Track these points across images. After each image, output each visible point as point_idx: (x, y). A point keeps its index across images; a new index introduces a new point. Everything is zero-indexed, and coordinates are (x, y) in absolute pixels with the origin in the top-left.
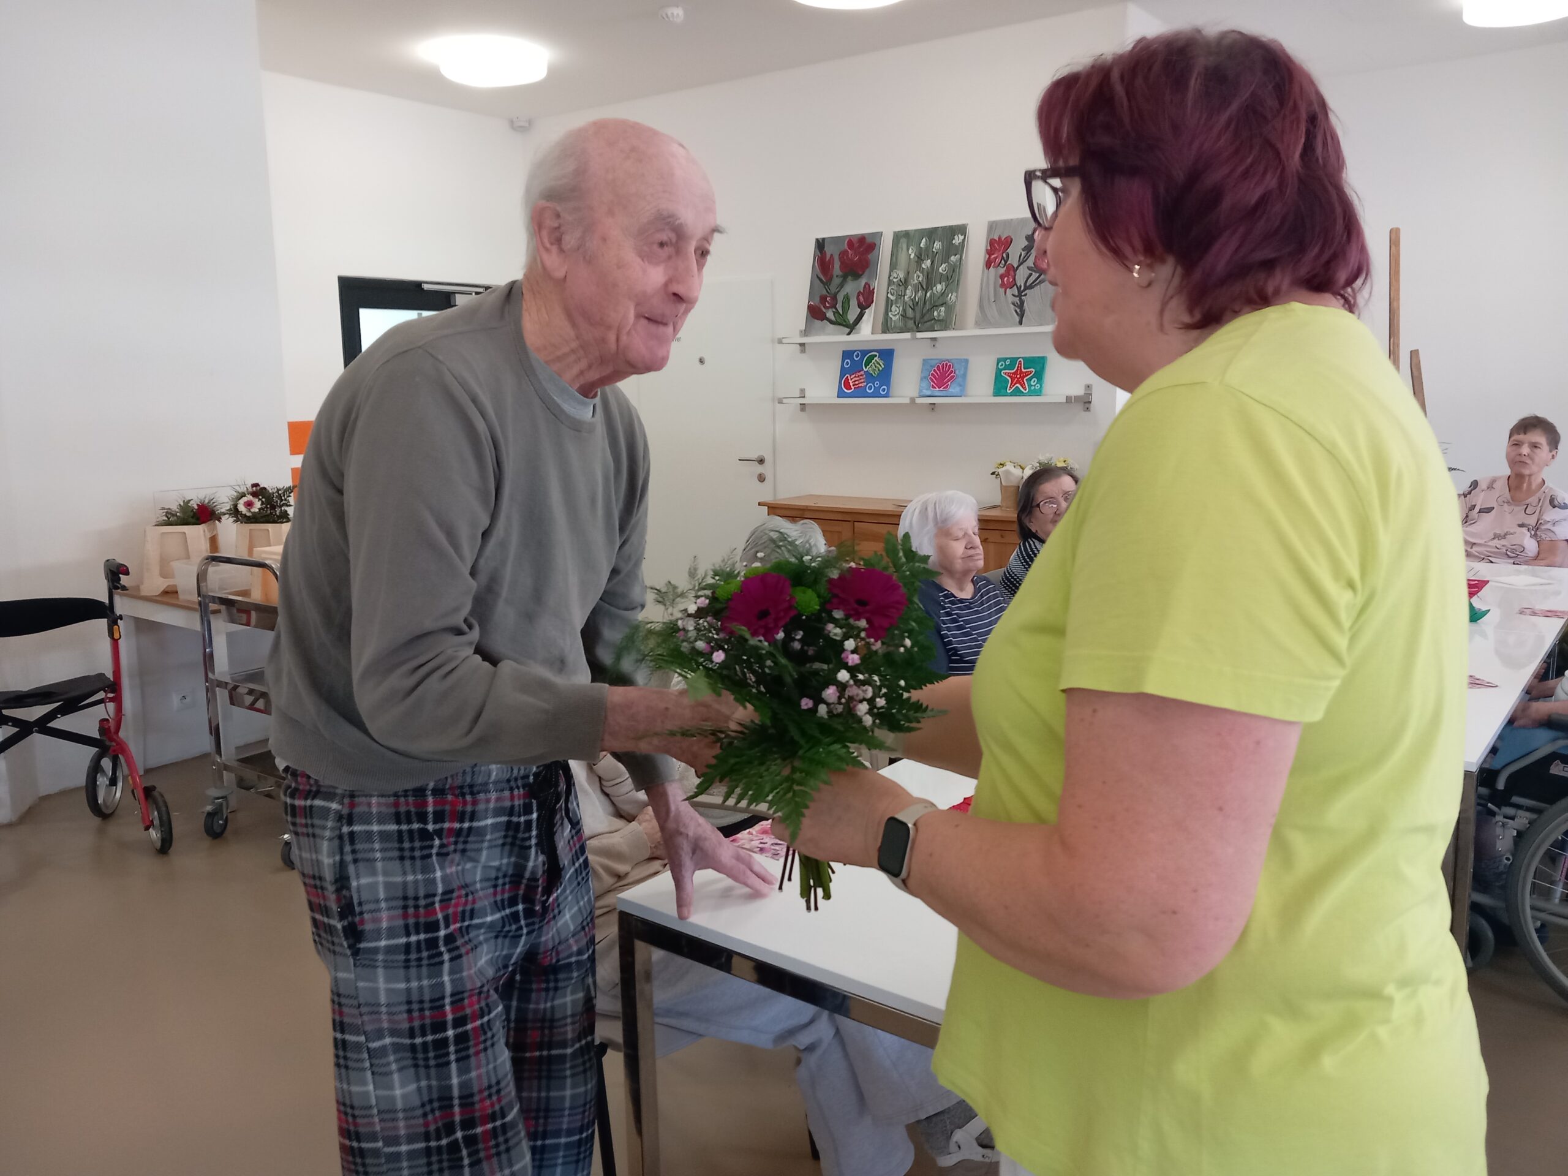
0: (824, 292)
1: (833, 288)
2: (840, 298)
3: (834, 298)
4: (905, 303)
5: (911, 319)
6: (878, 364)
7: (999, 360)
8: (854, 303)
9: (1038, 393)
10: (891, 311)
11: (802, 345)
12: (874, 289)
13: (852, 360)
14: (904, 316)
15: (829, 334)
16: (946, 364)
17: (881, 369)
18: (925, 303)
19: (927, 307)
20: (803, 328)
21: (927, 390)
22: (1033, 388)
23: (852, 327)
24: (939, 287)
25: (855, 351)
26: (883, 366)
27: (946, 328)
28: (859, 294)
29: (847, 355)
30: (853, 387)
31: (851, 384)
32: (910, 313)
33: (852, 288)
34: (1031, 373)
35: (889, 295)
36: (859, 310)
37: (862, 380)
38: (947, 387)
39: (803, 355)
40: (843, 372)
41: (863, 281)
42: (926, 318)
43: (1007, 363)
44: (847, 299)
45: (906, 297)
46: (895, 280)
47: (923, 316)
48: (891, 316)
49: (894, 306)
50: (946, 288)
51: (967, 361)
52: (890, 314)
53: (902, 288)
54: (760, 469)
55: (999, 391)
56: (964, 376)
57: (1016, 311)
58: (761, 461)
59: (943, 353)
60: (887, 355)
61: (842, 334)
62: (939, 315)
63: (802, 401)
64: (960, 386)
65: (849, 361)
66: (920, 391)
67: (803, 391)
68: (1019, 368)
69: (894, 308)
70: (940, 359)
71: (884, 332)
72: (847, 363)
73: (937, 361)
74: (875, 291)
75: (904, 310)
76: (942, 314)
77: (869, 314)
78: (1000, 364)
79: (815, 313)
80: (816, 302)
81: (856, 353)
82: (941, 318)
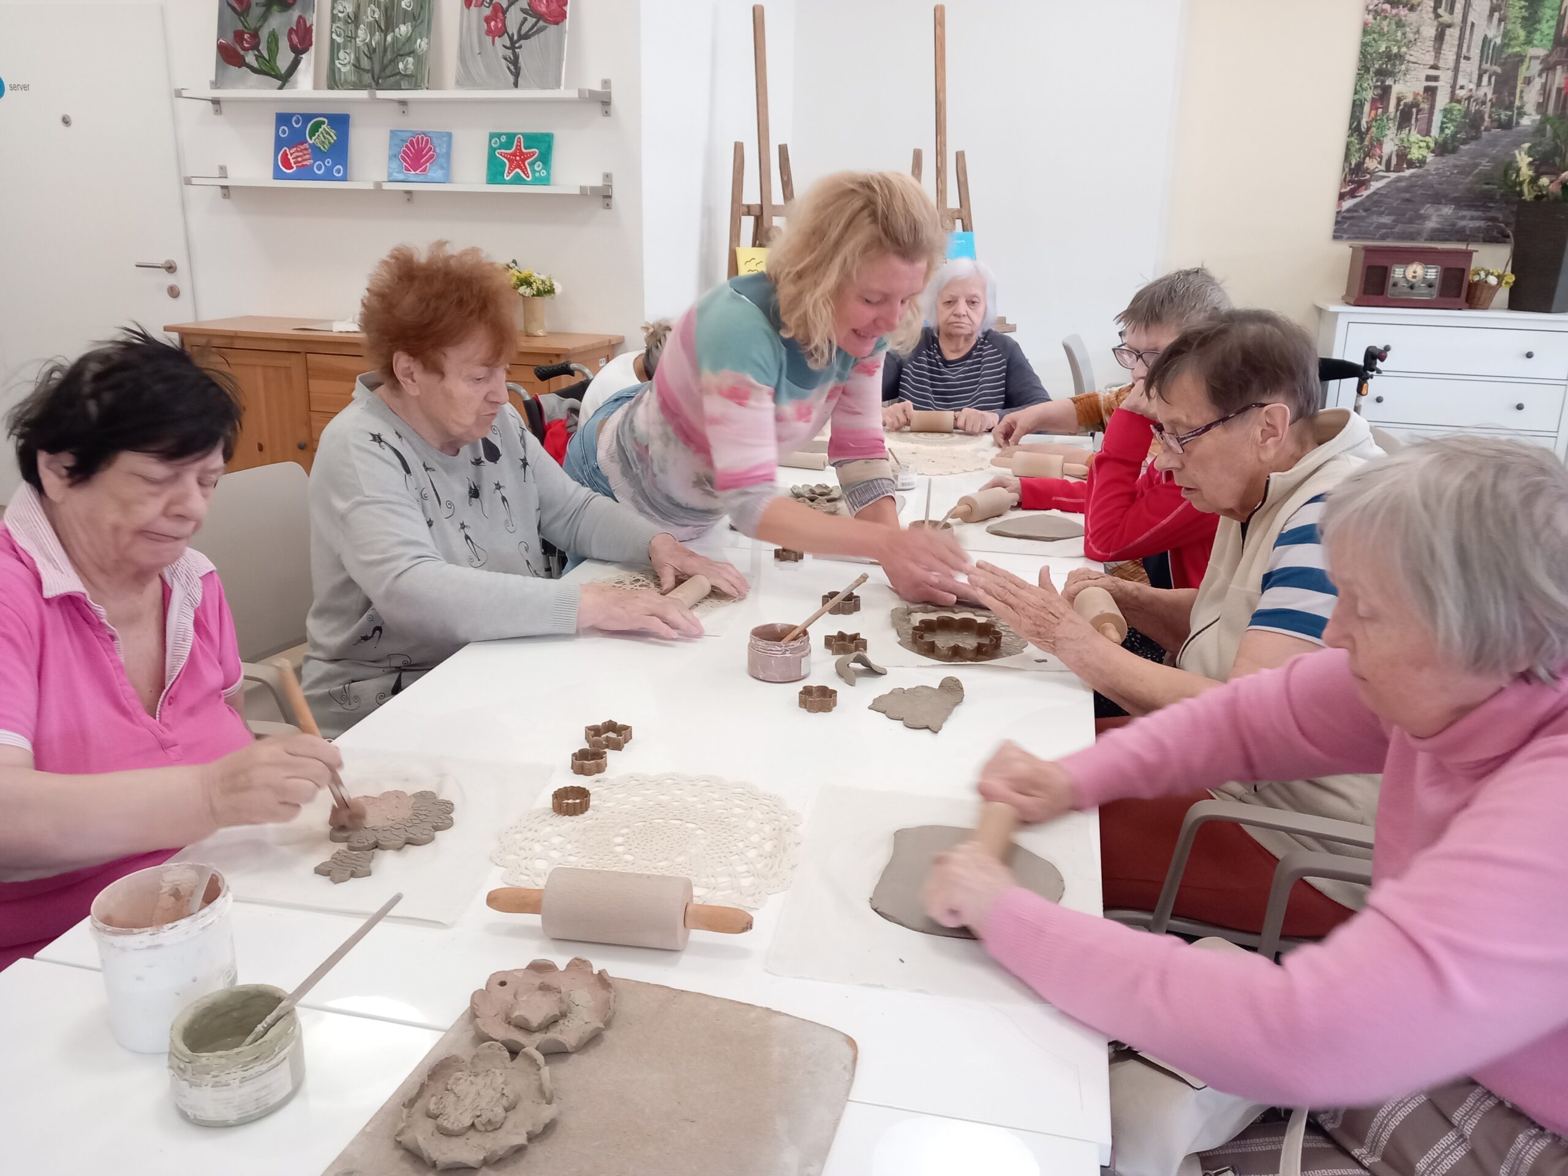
0: (240, 27)
1: (252, 21)
2: (264, 34)
3: (255, 35)
4: (357, 50)
5: (368, 71)
6: (326, 136)
7: (492, 136)
8: (284, 44)
9: (545, 181)
10: (339, 59)
11: (216, 102)
12: (311, 26)
13: (291, 127)
14: (357, 66)
15: (251, 87)
16: (422, 138)
17: (332, 141)
18: (385, 51)
19: (389, 56)
20: (213, 78)
21: (398, 172)
22: (537, 175)
23: (285, 78)
24: (404, 29)
25: (292, 115)
26: (335, 138)
27: (416, 86)
28: (291, 31)
29: (283, 119)
30: (294, 166)
31: (292, 161)
32: (365, 63)
33: (279, 22)
34: (534, 154)
35: (334, 36)
36: (293, 55)
37: (307, 156)
38: (424, 170)
39: (218, 118)
40: (279, 143)
41: (295, 14)
42: (388, 72)
43: (503, 141)
44: (274, 38)
45: (357, 39)
46: (340, 15)
47: (384, 68)
48: (339, 66)
49: (342, 51)
50: (413, 31)
51: (450, 135)
52: (337, 62)
53: (351, 27)
54: (170, 280)
55: (494, 175)
56: (448, 155)
57: (509, 68)
58: (171, 268)
59: (418, 123)
60: (340, 122)
61: (272, 88)
62: (406, 68)
63: (224, 182)
64: (442, 168)
65: (286, 129)
66: (390, 175)
67: (223, 169)
68: (519, 146)
69: (342, 54)
70: (414, 132)
71: (331, 88)
72: (284, 132)
73: (409, 134)
74: (314, 28)
75: (357, 59)
76: (411, 66)
77: (307, 61)
78: (493, 141)
79: (229, 55)
80: (229, 40)
81: (294, 118)
82: (409, 72)
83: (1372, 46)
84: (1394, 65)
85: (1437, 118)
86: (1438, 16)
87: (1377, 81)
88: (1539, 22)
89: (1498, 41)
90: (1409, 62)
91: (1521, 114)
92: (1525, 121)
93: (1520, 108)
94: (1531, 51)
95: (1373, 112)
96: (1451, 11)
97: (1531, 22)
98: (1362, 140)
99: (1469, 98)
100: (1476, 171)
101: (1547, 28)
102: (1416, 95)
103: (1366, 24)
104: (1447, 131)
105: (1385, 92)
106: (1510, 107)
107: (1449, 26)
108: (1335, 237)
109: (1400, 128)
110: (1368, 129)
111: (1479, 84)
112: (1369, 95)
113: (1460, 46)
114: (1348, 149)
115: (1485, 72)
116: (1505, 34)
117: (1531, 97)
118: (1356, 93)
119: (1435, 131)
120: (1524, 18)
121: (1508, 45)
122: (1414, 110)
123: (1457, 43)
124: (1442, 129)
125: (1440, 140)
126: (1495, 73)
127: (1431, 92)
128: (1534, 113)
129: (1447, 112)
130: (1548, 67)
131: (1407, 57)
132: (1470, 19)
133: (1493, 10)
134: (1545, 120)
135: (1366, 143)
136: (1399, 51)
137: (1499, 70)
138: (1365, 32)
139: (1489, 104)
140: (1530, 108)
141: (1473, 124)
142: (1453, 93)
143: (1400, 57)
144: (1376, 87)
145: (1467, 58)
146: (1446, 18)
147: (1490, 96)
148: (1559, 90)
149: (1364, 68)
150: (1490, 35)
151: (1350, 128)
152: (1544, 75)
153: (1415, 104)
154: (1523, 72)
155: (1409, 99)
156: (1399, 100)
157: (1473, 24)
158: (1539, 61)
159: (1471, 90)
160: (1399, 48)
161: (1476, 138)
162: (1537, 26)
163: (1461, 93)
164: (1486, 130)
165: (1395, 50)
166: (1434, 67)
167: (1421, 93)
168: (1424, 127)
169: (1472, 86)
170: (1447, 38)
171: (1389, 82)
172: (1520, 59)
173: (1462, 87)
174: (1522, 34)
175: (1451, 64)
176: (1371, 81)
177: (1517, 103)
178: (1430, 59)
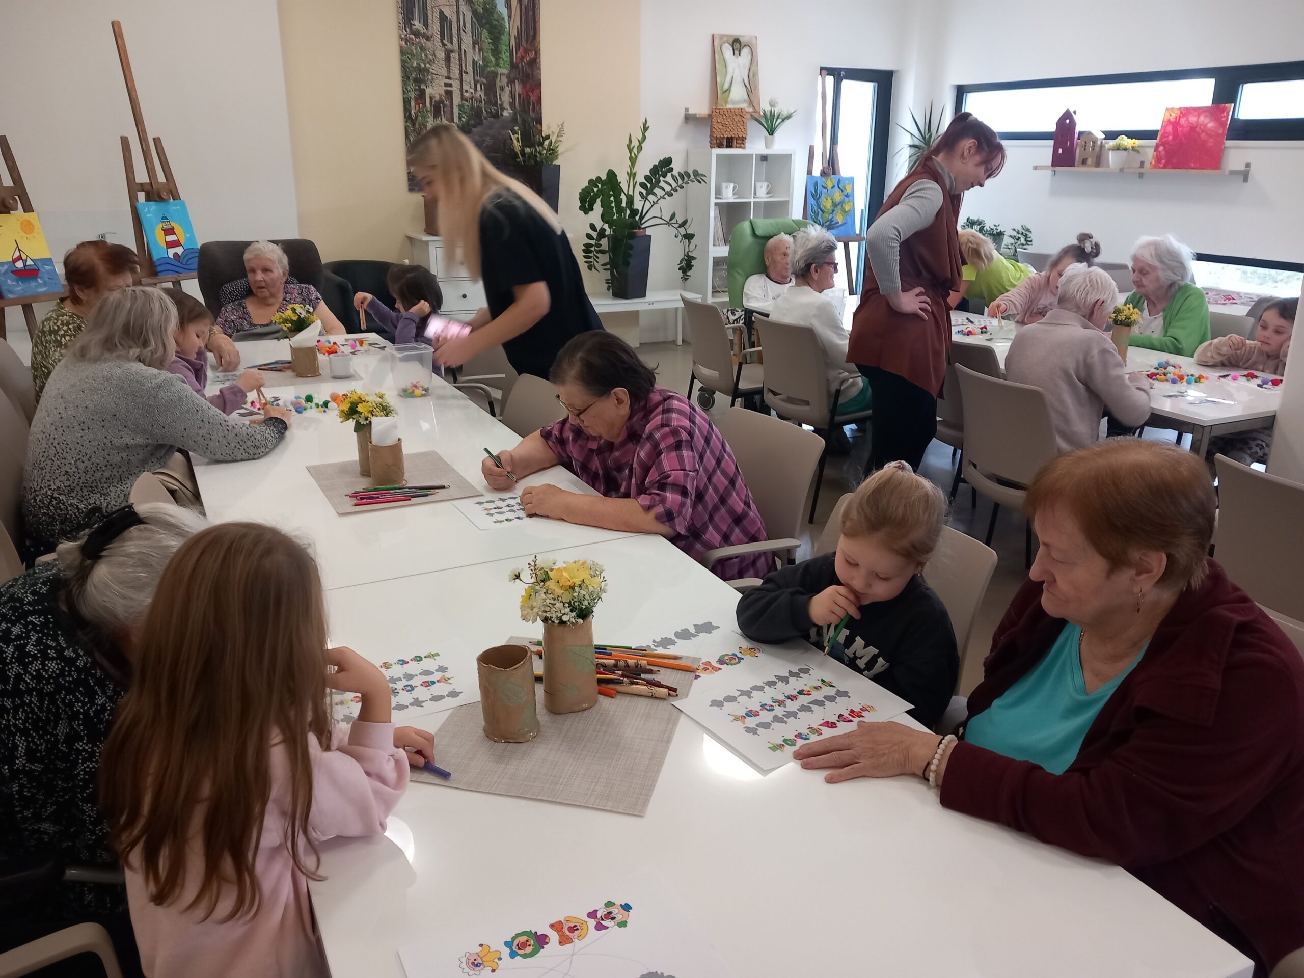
83: (408, 63)
84: (424, 76)
85: (456, 111)
86: (444, 45)
87: (415, 86)
88: (500, 53)
89: (481, 63)
90: (432, 73)
91: (503, 109)
92: (506, 113)
93: (501, 105)
94: (500, 71)
95: (417, 106)
96: (452, 43)
97: (496, 52)
98: (414, 125)
99: (472, 99)
100: (485, 145)
101: (505, 56)
102: (440, 95)
103: (401, 47)
104: (463, 119)
105: (421, 94)
106: (495, 104)
107: (452, 51)
108: (411, 189)
109: (435, 117)
110: (416, 117)
111: (476, 89)
112: (412, 95)
113: (461, 65)
114: (406, 131)
115: (478, 81)
116: (484, 59)
117: (506, 98)
118: (404, 93)
119: (456, 120)
120: (491, 49)
121: (487, 66)
122: (442, 105)
123: (458, 63)
124: (460, 118)
125: (460, 125)
126: (484, 83)
127: (449, 94)
128: (509, 109)
129: (461, 107)
130: (511, 82)
131: (431, 70)
132: (463, 48)
133: (474, 43)
134: (515, 114)
135: (417, 126)
136: (425, 66)
137: (485, 81)
138: (403, 52)
139: (484, 102)
140: (506, 105)
141: (476, 114)
142: (462, 94)
143: (427, 70)
144: (416, 90)
145: (466, 73)
146: (449, 46)
147: (483, 97)
148: (519, 95)
149: (406, 77)
150: (476, 59)
151: (405, 116)
152: (510, 86)
153: (441, 102)
154: (498, 83)
155: (437, 98)
156: (431, 98)
157: (465, 51)
158: (505, 77)
159: (472, 93)
160: (425, 64)
161: (480, 123)
162: (500, 55)
163: (467, 95)
164: (485, 118)
165: (423, 65)
166: (448, 78)
167: (444, 94)
168: (449, 116)
169: (472, 91)
170: (452, 59)
171: (423, 87)
172: (495, 75)
173: (466, 91)
174: (493, 59)
175: (458, 76)
176: (411, 86)
177: (499, 102)
178: (444, 72)
